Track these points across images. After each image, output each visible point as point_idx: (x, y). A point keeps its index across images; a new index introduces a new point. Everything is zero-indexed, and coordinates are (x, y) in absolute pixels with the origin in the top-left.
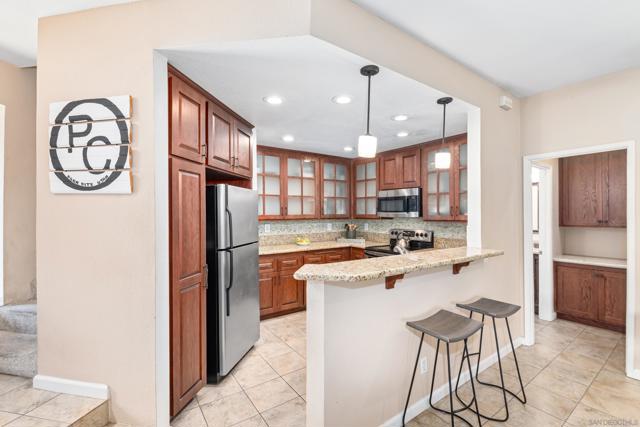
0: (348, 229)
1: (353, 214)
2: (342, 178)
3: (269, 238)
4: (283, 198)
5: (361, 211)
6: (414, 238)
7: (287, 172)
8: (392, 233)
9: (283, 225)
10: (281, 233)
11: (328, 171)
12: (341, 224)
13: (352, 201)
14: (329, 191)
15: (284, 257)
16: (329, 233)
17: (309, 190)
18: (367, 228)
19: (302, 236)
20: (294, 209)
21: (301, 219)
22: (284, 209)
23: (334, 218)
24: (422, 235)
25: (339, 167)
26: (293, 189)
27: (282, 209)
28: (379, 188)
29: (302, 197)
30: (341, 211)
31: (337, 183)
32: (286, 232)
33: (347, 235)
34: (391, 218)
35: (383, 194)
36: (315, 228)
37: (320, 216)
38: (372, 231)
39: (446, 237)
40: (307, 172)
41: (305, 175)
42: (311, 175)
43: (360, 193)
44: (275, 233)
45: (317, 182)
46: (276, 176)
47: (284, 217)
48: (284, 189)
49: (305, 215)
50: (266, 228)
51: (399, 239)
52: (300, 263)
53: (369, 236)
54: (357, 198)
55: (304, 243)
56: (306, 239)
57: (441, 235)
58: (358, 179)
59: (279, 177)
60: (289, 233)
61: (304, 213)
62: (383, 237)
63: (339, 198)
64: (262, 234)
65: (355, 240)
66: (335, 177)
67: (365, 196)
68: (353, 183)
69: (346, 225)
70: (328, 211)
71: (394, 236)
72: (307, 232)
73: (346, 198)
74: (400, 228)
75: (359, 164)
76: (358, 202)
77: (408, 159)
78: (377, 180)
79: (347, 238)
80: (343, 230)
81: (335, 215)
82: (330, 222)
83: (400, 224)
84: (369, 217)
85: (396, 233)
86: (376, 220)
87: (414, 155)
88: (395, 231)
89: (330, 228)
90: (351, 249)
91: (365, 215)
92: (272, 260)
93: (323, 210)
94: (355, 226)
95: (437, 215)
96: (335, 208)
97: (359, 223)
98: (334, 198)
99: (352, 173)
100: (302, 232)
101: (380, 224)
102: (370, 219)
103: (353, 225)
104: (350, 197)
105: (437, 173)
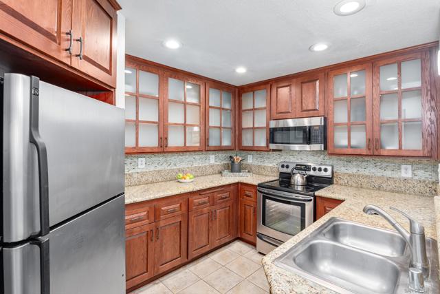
0: (233, 162)
1: (238, 145)
2: (227, 106)
3: (143, 174)
4: (163, 127)
5: (247, 142)
7: (167, 95)
8: (283, 166)
9: (161, 158)
10: (159, 168)
11: (214, 98)
12: (222, 155)
13: (238, 131)
14: (214, 119)
15: (164, 202)
16: (212, 166)
17: (194, 116)
18: (251, 160)
19: (183, 171)
20: (175, 140)
21: (184, 151)
22: (163, 140)
23: (220, 149)
24: (314, 169)
25: (225, 95)
26: (175, 116)
27: (160, 139)
28: (270, 118)
29: (185, 125)
30: (226, 142)
31: (223, 112)
32: (165, 167)
33: (232, 167)
34: (281, 151)
35: (273, 124)
36: (198, 161)
37: (205, 148)
38: (256, 163)
40: (191, 96)
41: (188, 100)
42: (195, 101)
43: (247, 122)
44: (152, 168)
45: (202, 109)
46: (153, 98)
47: (163, 149)
48: (163, 115)
49: (188, 147)
50: (139, 163)
51: (294, 174)
52: (184, 208)
53: (253, 169)
54: (243, 129)
55: (188, 179)
56: (189, 174)
57: (343, 169)
58: (244, 108)
59: (158, 99)
60: (169, 168)
61: (187, 145)
62: (269, 169)
63: (224, 128)
64: (134, 171)
65: (241, 174)
66: (221, 105)
67: (252, 126)
68: (238, 112)
69: (231, 157)
70: (213, 142)
71: (285, 170)
72: (189, 166)
73: (231, 128)
74: (291, 161)
75: (245, 92)
76: (244, 133)
77: (307, 84)
78: (268, 108)
79: (232, 172)
80: (228, 162)
81: (220, 146)
82: (213, 154)
83: (291, 157)
84: (256, 149)
85: (287, 167)
86: (266, 153)
87: (317, 80)
88: (285, 164)
89: (213, 160)
90: (240, 185)
91: (253, 146)
92: (147, 208)
93: (208, 141)
94: (240, 159)
95: (347, 147)
96: (221, 138)
97: (243, 155)
98: (220, 128)
99: (237, 102)
100: (183, 166)
101: (266, 156)
102: (257, 151)
103: (238, 157)
104: (235, 127)
105: (349, 99)
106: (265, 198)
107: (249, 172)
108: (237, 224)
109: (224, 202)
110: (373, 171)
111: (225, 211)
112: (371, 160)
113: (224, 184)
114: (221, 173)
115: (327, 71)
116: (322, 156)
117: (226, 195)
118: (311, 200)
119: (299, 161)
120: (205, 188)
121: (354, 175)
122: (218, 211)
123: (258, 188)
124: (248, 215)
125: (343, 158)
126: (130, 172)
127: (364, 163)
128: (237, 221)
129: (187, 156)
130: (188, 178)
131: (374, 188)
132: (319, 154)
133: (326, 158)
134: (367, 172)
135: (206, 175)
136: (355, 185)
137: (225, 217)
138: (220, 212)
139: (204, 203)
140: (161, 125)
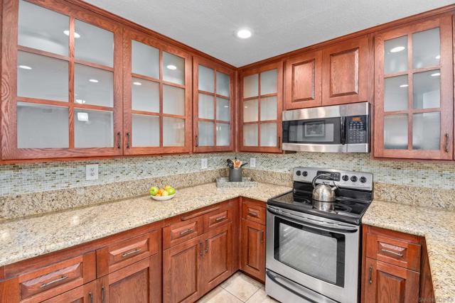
0: (232, 167)
1: (238, 146)
2: (224, 93)
3: (95, 189)
4: (121, 115)
5: (250, 140)
6: (341, 183)
7: (129, 66)
8: (298, 173)
9: (125, 165)
10: (123, 178)
11: (206, 80)
12: (217, 158)
13: (238, 126)
14: (206, 109)
16: (204, 173)
17: (174, 106)
18: (254, 164)
19: (162, 181)
20: (143, 138)
21: (161, 153)
22: (123, 138)
24: (346, 178)
25: (221, 79)
26: (143, 102)
27: (117, 135)
28: (284, 108)
29: (161, 116)
30: (223, 142)
31: (218, 100)
32: (134, 176)
33: (231, 174)
34: (295, 152)
35: (288, 116)
36: (185, 167)
37: (193, 149)
38: (261, 168)
39: (399, 183)
40: (170, 73)
41: (166, 79)
42: (177, 81)
43: (250, 115)
44: (111, 180)
45: (188, 94)
46: (103, 68)
47: (122, 151)
48: (122, 97)
49: (165, 148)
50: (88, 172)
51: (316, 184)
52: (155, 246)
53: (257, 175)
54: (244, 124)
55: (166, 195)
56: (168, 187)
57: (389, 179)
58: (246, 95)
59: (112, 71)
60: (139, 178)
61: (165, 144)
62: (279, 177)
63: (220, 122)
64: (78, 185)
65: (242, 183)
66: (215, 90)
67: (257, 120)
68: (238, 102)
69: (229, 161)
70: (204, 142)
71: (301, 178)
72: (172, 174)
73: (229, 123)
74: (310, 166)
75: (247, 75)
76: (246, 129)
77: (340, 56)
78: (280, 95)
79: (230, 181)
80: (224, 166)
81: (215, 147)
82: (205, 157)
83: (309, 161)
84: (262, 150)
85: (305, 174)
86: (274, 155)
87: (355, 49)
88: (302, 171)
89: (206, 165)
90: (241, 200)
91: (259, 147)
92: (81, 258)
93: (197, 140)
94: (241, 163)
95: (406, 148)
96: (215, 136)
97: (244, 158)
98: (214, 121)
99: (237, 88)
100: (162, 174)
101: (274, 159)
102: (262, 152)
103: (238, 161)
104: (234, 121)
105: (410, 75)
106: (278, 221)
107: (252, 180)
108: (238, 253)
109: (219, 225)
110: (437, 182)
111: (221, 238)
112: (433, 166)
113: (219, 201)
114: (215, 181)
115: (372, 35)
116: (356, 160)
117: (222, 215)
118: (355, 231)
119: (322, 167)
120: (190, 210)
121: (406, 188)
122: (210, 241)
123: (268, 206)
124: (253, 241)
125: (388, 163)
126: (71, 187)
127: (423, 171)
128: (237, 249)
129: (168, 161)
130: (165, 193)
131: (439, 208)
132: (351, 158)
133: (362, 162)
134: (426, 184)
135: (195, 185)
136: (407, 202)
137: (221, 246)
138: (213, 242)
139: (189, 232)
140: (120, 113)
